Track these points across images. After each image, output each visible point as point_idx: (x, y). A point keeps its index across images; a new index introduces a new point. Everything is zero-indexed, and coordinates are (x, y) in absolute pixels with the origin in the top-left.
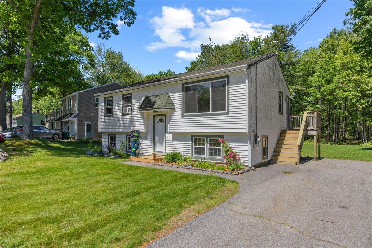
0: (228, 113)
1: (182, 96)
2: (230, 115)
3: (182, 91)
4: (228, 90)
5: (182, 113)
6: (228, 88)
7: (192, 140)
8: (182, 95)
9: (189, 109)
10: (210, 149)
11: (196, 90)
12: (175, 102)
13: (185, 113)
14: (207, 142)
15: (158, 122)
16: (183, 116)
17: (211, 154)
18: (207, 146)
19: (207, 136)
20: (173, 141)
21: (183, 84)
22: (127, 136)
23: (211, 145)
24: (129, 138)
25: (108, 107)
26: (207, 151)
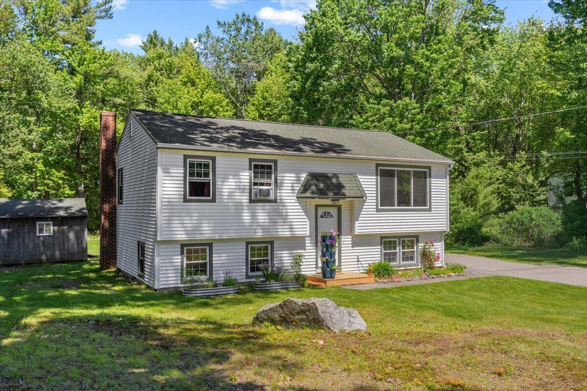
0: (430, 210)
1: (377, 182)
2: (432, 212)
3: (377, 175)
4: (430, 183)
5: (377, 206)
6: (430, 181)
7: (381, 244)
8: (377, 179)
9: (386, 200)
10: (404, 253)
11: (394, 177)
12: (367, 189)
13: (381, 206)
14: (400, 244)
15: (323, 216)
16: (378, 210)
17: (404, 259)
18: (399, 250)
19: (399, 238)
20: (353, 247)
21: (377, 165)
22: (248, 243)
23: (403, 248)
24: (253, 249)
25: (196, 179)
26: (399, 257)
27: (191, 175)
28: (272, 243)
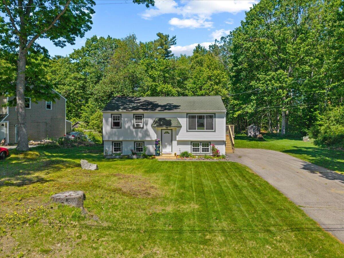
0: (215, 131)
1: (187, 120)
3: (187, 118)
4: (215, 120)
5: (187, 129)
7: (191, 144)
9: (191, 127)
10: (203, 149)
11: (196, 118)
13: (189, 130)
14: (201, 145)
15: (165, 133)
16: (187, 131)
17: (203, 151)
18: (201, 147)
19: (201, 142)
20: (178, 145)
21: (187, 114)
22: (135, 142)
23: (203, 146)
24: (137, 144)
25: (115, 121)
26: (201, 150)
27: (114, 120)
28: (144, 142)
